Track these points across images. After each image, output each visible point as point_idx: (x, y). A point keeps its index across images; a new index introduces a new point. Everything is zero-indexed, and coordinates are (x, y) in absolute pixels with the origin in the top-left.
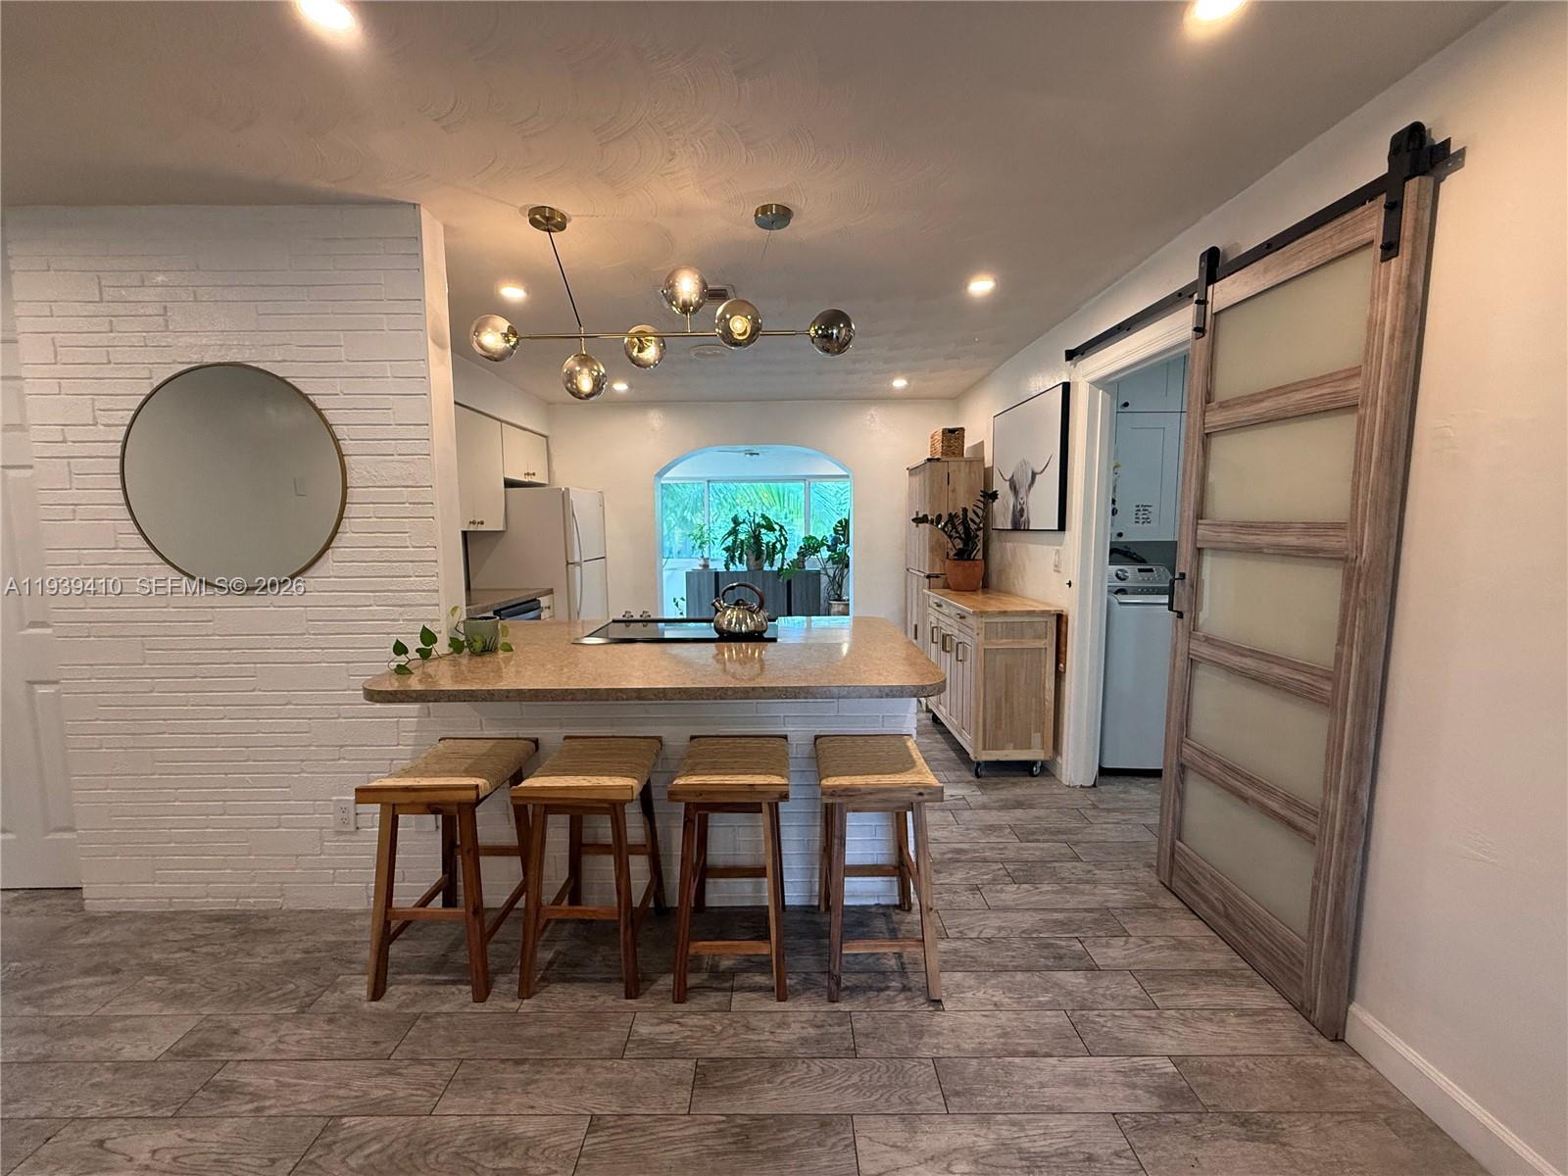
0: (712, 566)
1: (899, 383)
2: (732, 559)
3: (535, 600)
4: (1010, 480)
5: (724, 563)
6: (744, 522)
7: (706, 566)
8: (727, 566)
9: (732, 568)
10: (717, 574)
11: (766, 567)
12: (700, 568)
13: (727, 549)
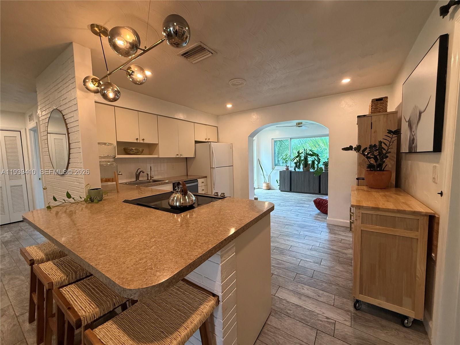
0: (290, 169)
1: (346, 81)
2: (296, 166)
3: (197, 179)
4: (408, 121)
5: (294, 168)
6: (302, 153)
7: (287, 169)
8: (295, 169)
9: (297, 170)
10: (291, 172)
11: (312, 170)
12: (285, 170)
13: (295, 163)
